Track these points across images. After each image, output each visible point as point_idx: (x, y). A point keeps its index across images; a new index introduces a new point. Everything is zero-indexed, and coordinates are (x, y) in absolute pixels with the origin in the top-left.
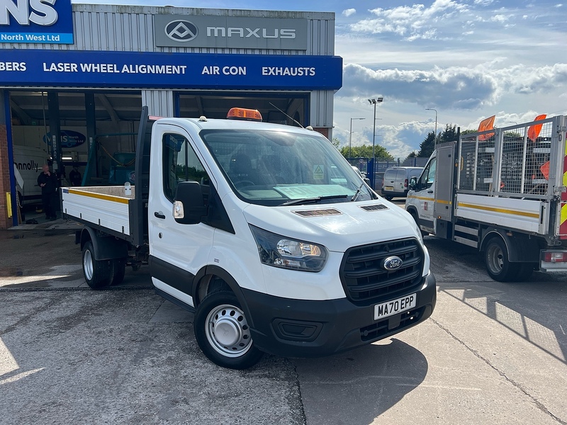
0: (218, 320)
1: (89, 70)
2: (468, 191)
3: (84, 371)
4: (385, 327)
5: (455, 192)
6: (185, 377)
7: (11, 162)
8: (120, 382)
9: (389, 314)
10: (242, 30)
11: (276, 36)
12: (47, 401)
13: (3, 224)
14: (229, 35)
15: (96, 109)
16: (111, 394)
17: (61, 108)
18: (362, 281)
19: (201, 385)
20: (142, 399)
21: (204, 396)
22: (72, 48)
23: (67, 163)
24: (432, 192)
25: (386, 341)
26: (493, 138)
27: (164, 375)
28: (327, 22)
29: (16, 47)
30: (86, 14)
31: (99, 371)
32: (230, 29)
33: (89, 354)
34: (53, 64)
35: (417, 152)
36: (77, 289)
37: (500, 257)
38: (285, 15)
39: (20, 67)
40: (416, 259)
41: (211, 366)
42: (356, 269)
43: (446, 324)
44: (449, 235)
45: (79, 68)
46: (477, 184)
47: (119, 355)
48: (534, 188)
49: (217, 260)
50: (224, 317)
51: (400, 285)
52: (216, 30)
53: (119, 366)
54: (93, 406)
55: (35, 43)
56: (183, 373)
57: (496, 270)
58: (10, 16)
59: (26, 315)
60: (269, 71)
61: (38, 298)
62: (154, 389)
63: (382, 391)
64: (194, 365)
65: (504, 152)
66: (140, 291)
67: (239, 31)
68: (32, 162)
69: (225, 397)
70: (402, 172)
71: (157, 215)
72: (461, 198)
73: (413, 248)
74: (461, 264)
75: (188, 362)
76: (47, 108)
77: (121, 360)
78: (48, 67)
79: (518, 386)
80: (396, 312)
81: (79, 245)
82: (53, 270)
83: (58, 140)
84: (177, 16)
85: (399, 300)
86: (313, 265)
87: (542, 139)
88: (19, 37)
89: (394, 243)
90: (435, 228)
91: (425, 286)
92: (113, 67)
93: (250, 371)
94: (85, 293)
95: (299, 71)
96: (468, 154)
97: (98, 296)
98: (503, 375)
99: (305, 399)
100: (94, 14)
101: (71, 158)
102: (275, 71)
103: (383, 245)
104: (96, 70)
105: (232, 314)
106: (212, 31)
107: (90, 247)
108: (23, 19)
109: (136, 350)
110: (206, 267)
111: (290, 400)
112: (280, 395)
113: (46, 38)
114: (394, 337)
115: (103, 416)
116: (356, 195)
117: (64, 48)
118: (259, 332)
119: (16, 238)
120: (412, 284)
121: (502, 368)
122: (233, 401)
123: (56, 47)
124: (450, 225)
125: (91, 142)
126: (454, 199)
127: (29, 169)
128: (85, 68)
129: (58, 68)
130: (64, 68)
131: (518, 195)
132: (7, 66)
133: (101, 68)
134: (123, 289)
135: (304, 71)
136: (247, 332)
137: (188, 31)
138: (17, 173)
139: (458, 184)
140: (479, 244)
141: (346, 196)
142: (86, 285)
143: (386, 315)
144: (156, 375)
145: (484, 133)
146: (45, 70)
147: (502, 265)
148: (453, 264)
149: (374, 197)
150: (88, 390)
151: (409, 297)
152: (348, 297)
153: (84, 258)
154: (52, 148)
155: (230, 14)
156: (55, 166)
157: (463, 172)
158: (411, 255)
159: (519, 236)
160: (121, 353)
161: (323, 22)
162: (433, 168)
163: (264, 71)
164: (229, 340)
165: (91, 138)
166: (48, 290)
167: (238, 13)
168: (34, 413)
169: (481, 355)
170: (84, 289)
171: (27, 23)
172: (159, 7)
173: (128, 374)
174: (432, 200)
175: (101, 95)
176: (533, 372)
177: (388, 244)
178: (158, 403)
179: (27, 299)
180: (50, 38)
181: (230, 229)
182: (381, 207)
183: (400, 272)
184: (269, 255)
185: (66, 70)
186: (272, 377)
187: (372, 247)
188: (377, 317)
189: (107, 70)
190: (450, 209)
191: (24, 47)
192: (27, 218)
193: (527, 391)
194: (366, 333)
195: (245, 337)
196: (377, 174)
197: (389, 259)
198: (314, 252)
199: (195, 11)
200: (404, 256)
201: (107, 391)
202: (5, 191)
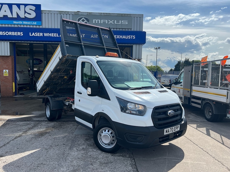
0: (103, 134)
1: (47, 36)
2: (197, 85)
3: (51, 152)
4: (168, 138)
5: (191, 85)
6: (90, 155)
7: (15, 71)
8: (66, 157)
9: (170, 133)
10: (107, 21)
11: (120, 23)
12: (39, 163)
13: (11, 95)
14: (102, 23)
15: (48, 50)
16: (63, 161)
17: (34, 49)
18: (160, 120)
19: (97, 158)
20: (75, 163)
21: (98, 163)
22: (41, 27)
23: (36, 71)
24: (182, 85)
25: (167, 144)
26: (207, 65)
27: (82, 154)
28: (140, 18)
29: (19, 26)
30: (47, 14)
31: (57, 152)
32: (102, 20)
33: (52, 146)
34: (33, 33)
35: (173, 69)
36: (43, 121)
37: (210, 112)
38: (124, 15)
39: (20, 34)
40: (180, 112)
41: (99, 152)
42: (157, 115)
43: (190, 138)
44: (189, 102)
45: (43, 35)
46: (200, 83)
47: (64, 147)
48: (223, 85)
49: (103, 111)
50: (105, 132)
51: (173, 122)
52: (97, 21)
53: (64, 151)
54: (57, 165)
55: (27, 25)
56: (89, 154)
57: (208, 117)
58: (17, 14)
59: (26, 130)
60: (117, 37)
61: (29, 124)
62: (79, 160)
63: (167, 163)
64: (93, 151)
65: (212, 70)
66: (68, 122)
67: (106, 21)
68: (22, 70)
69: (107, 163)
70: (168, 77)
71: (78, 92)
72: (194, 88)
73: (178, 107)
74: (194, 114)
75: (90, 150)
76: (29, 49)
77: (65, 148)
78: (31, 34)
79: (220, 162)
80: (172, 132)
81: (44, 104)
82: (33, 113)
83: (33, 62)
84: (82, 15)
85: (174, 127)
86: (141, 113)
87: (227, 65)
88: (21, 22)
89: (171, 105)
90: (183, 100)
91: (183, 122)
92: (56, 34)
93: (115, 154)
94: (47, 122)
95: (129, 37)
96: (197, 71)
97: (52, 124)
98: (214, 158)
99: (137, 165)
100: (50, 14)
101: (37, 69)
102: (119, 37)
103: (167, 106)
104: (50, 35)
105: (108, 131)
106: (95, 21)
107: (49, 104)
108: (22, 15)
109: (70, 145)
110: (98, 113)
111: (132, 165)
112: (127, 163)
113: (31, 23)
114: (170, 142)
115: (61, 169)
116: (155, 86)
117: (38, 27)
118: (120, 138)
119: (16, 100)
120: (178, 121)
121: (213, 155)
122: (110, 165)
123: (35, 27)
124: (189, 99)
125: (45, 63)
126: (191, 88)
127: (21, 73)
128: (46, 35)
129: (35, 35)
130: (38, 34)
131: (217, 87)
132: (16, 34)
133: (52, 35)
134: (61, 121)
135: (131, 37)
136: (114, 139)
137: (86, 21)
138: (17, 75)
139: (193, 82)
140: (201, 107)
141: (151, 87)
142: (46, 119)
143: (169, 133)
144: (79, 154)
145: (203, 63)
146: (30, 35)
147: (211, 115)
148: (190, 114)
149: (162, 87)
150: (54, 159)
151: (177, 126)
152: (154, 126)
153: (46, 109)
154: (30, 65)
155: (102, 14)
156: (31, 72)
157: (195, 78)
158: (178, 110)
159: (218, 104)
160: (64, 146)
161: (138, 18)
162: (182, 76)
163: (115, 37)
164: (107, 142)
165: (45, 62)
166: (32, 121)
167: (106, 14)
168: (35, 167)
169: (205, 150)
170: (46, 121)
171: (24, 17)
172: (75, 12)
173: (68, 154)
174: (182, 88)
175: (49, 45)
176: (226, 157)
177: (169, 106)
178: (81, 165)
179: (25, 124)
180: (33, 23)
181: (109, 99)
182: (165, 91)
183: (174, 116)
184: (124, 109)
185: (38, 36)
186: (124, 156)
187: (163, 107)
188: (165, 134)
189: (54, 35)
190: (189, 92)
191: (22, 26)
192: (20, 92)
193: (224, 164)
194: (161, 140)
195: (113, 140)
196: (158, 77)
197: (170, 111)
198: (141, 108)
199: (89, 13)
200: (175, 110)
201: (61, 160)
202: (13, 82)
